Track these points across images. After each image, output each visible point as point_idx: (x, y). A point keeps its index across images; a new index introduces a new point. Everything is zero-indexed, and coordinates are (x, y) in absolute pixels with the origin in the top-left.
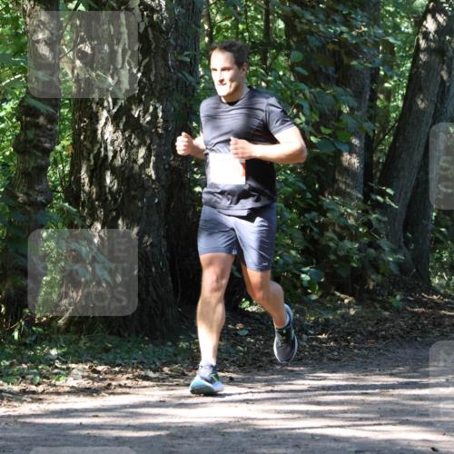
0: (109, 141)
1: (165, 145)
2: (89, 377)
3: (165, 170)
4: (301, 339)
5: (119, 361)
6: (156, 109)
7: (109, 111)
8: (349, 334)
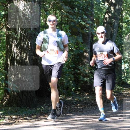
0: (15, 52)
1: (31, 53)
2: (10, 120)
3: (31, 60)
4: (72, 106)
5: (19, 115)
6: (28, 43)
7: (15, 44)
8: (86, 104)
